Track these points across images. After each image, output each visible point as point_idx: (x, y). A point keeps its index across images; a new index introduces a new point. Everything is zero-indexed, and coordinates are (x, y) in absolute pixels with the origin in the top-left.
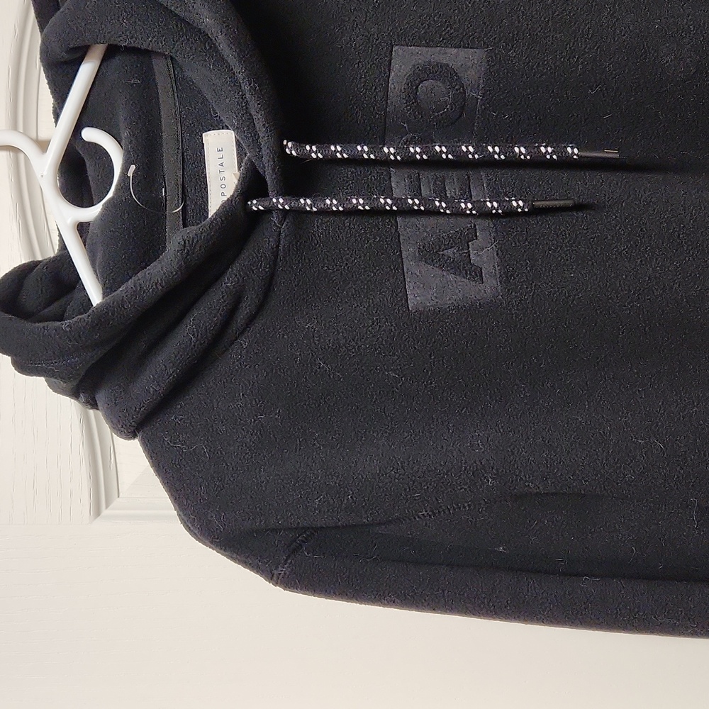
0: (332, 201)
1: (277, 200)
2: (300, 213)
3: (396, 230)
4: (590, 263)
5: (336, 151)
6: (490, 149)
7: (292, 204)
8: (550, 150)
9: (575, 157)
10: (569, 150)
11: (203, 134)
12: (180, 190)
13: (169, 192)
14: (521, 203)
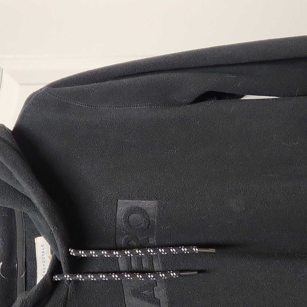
0: (91, 276)
1: (67, 276)
2: (77, 282)
3: (121, 283)
4: (207, 297)
5: (92, 254)
6: (160, 250)
7: (73, 278)
8: (186, 249)
9: (197, 252)
10: (194, 249)
11: (35, 239)
12: (24, 265)
13: (19, 265)
14: (175, 274)
